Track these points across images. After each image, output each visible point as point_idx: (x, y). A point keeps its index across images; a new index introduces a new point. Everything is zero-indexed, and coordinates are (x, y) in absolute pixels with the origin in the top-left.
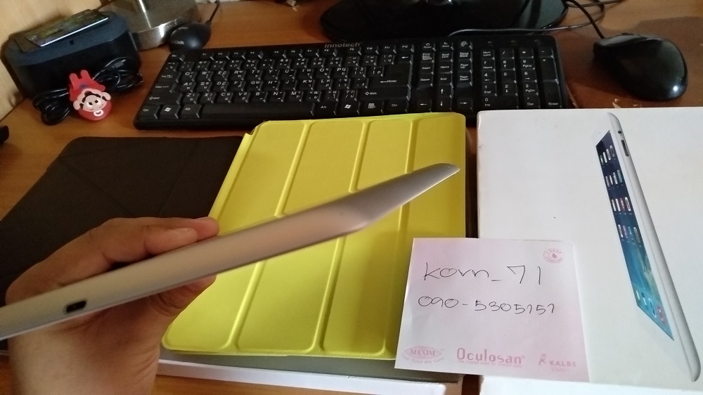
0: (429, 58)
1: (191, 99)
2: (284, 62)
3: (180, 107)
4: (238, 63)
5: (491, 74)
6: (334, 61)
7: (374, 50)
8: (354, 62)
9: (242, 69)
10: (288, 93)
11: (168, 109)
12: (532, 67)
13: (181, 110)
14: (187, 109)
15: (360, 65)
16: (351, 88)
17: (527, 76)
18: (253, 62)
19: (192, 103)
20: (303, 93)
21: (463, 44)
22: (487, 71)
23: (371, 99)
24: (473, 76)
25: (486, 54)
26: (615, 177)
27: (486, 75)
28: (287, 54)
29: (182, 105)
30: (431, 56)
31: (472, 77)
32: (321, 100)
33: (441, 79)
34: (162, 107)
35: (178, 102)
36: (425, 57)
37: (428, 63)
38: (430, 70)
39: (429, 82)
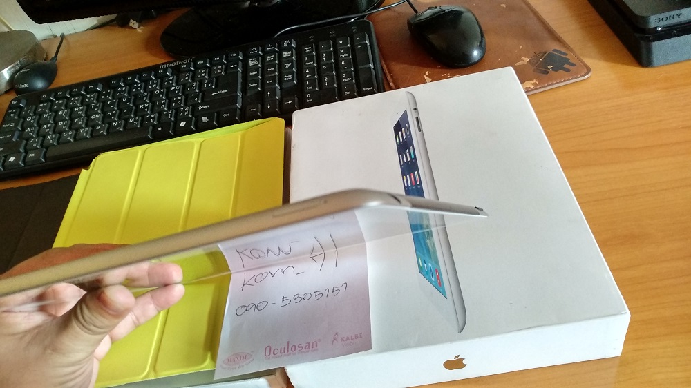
0: (256, 63)
1: (35, 145)
2: (122, 91)
3: (24, 154)
4: (77, 100)
5: (312, 69)
6: (168, 81)
7: (205, 62)
8: (187, 78)
9: (82, 105)
10: (127, 120)
11: (12, 159)
12: (349, 56)
13: (25, 157)
14: (31, 155)
15: (193, 80)
16: (186, 104)
17: (344, 66)
18: (92, 95)
19: (36, 148)
20: (140, 118)
21: (286, 43)
22: (308, 67)
23: (204, 113)
24: (297, 74)
25: (307, 49)
26: (408, 154)
27: (308, 71)
28: (124, 82)
29: (26, 152)
30: (258, 60)
31: (295, 75)
32: (158, 121)
33: (268, 82)
34: (6, 157)
35: (22, 150)
36: (252, 63)
37: (255, 68)
38: (257, 75)
39: (257, 87)
